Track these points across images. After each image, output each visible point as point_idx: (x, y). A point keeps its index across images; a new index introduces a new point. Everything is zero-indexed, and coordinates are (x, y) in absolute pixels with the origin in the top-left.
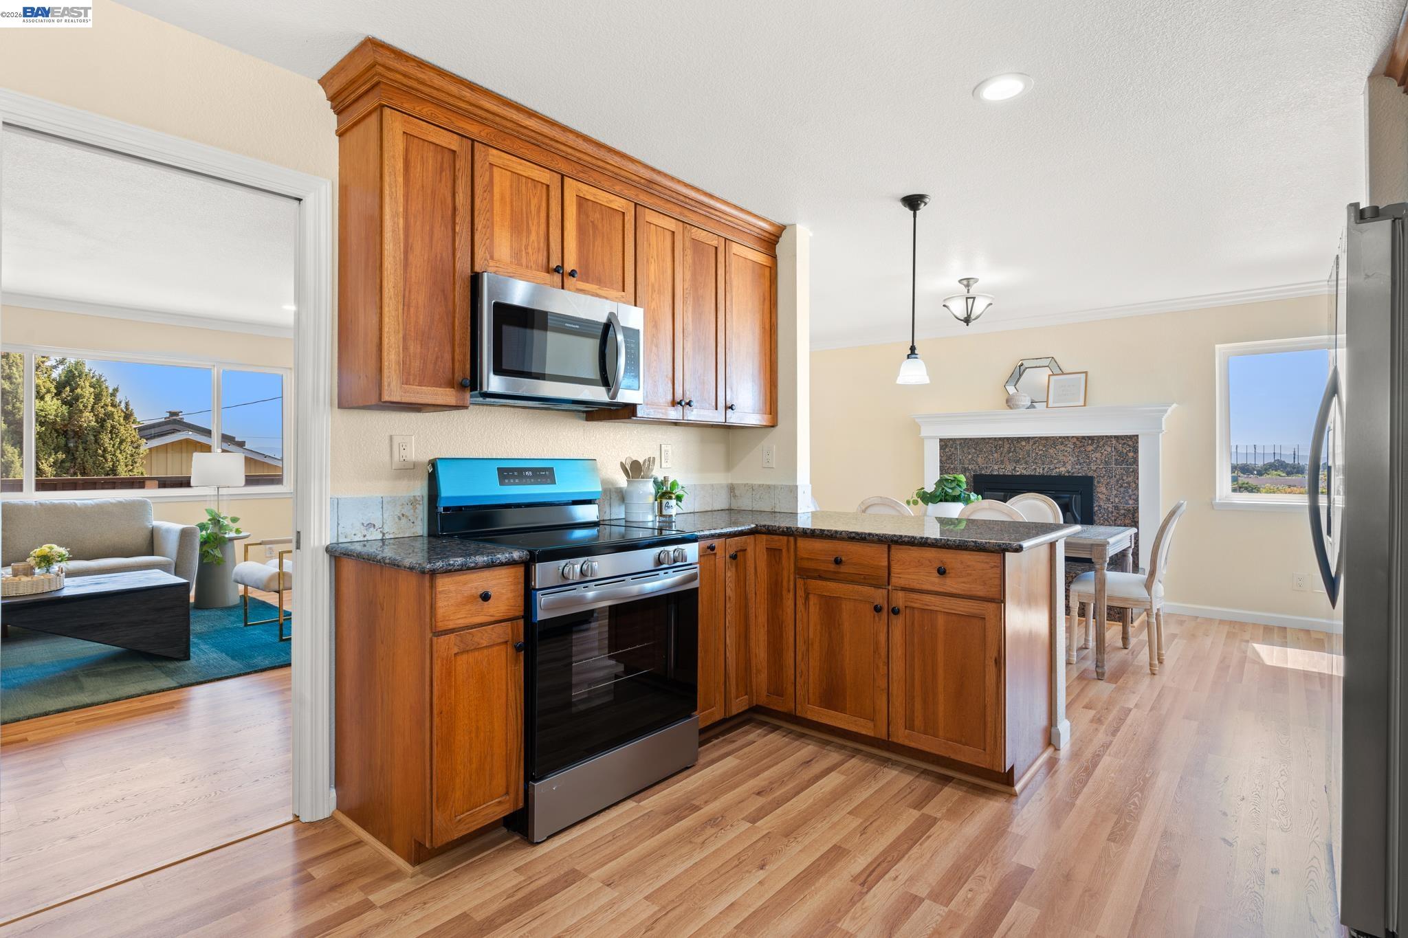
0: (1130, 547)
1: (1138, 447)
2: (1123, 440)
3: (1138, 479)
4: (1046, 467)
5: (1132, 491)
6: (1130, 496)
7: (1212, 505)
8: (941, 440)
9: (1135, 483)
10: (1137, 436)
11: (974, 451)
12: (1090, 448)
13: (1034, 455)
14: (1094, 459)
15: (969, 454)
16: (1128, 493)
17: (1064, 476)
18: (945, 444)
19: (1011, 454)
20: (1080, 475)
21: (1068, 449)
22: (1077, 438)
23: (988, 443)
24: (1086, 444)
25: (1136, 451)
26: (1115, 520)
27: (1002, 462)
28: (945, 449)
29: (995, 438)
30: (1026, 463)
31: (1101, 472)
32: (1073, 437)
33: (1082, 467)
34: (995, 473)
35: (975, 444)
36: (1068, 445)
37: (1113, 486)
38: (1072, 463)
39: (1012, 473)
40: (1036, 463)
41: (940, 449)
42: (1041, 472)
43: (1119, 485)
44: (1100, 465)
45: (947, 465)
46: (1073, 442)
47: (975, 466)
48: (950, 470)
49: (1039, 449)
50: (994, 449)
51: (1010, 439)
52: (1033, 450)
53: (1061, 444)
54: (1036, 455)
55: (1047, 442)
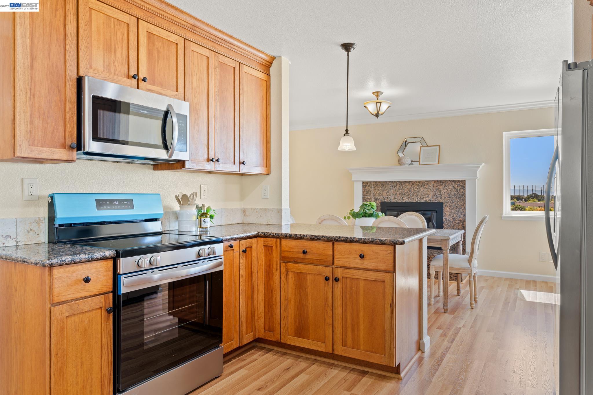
0: (461, 240)
1: (465, 186)
2: (458, 182)
3: (465, 204)
4: (419, 197)
5: (462, 210)
6: (461, 213)
7: (501, 217)
8: (363, 182)
9: (464, 206)
10: (465, 180)
11: (381, 188)
12: (441, 187)
13: (412, 191)
14: (443, 193)
15: (378, 190)
16: (460, 211)
17: (428, 203)
18: (365, 184)
19: (400, 190)
20: (436, 202)
21: (430, 188)
22: (435, 181)
23: (388, 184)
24: (439, 185)
25: (464, 189)
26: (454, 226)
27: (396, 195)
28: (365, 188)
29: (392, 182)
30: (408, 195)
31: (447, 200)
32: (433, 181)
33: (437, 198)
34: (392, 201)
35: (381, 185)
36: (430, 186)
37: (453, 208)
38: (432, 195)
39: (401, 201)
40: (414, 195)
41: (363, 188)
42: (416, 200)
43: (456, 207)
44: (446, 196)
45: (367, 197)
46: (433, 183)
47: (381, 197)
48: (368, 200)
49: (415, 188)
50: (392, 188)
51: (400, 182)
52: (412, 188)
53: (427, 185)
54: (414, 191)
55: (419, 184)
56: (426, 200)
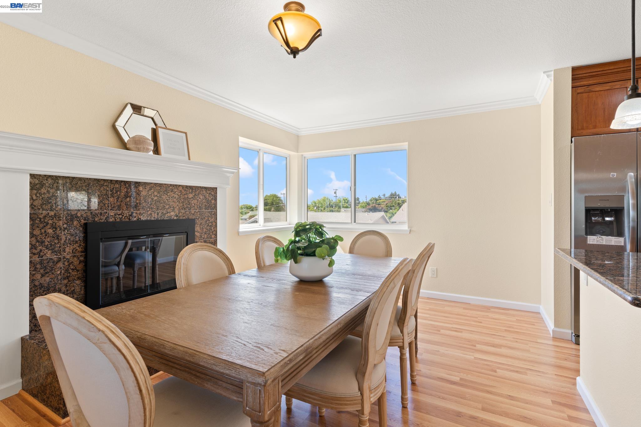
1: (217, 196)
2: (209, 191)
3: (216, 219)
4: (160, 212)
5: (214, 228)
6: (212, 232)
7: (238, 233)
8: (33, 176)
9: (215, 222)
10: (216, 188)
11: (84, 193)
12: (191, 196)
13: (150, 200)
16: (211, 230)
17: (174, 220)
18: (39, 182)
19: (128, 199)
20: (184, 218)
21: (177, 196)
22: (183, 186)
23: (103, 185)
24: (188, 192)
25: (216, 199)
27: (119, 208)
28: (39, 189)
29: (111, 181)
30: (143, 208)
31: (197, 215)
32: (180, 185)
33: (185, 212)
34: (111, 220)
35: (86, 186)
36: (177, 193)
37: (204, 226)
38: (179, 208)
39: (129, 219)
40: (152, 208)
41: (32, 189)
42: (156, 216)
43: (207, 225)
44: (196, 210)
45: (44, 212)
46: (180, 190)
47: (86, 213)
48: (48, 219)
49: (154, 195)
50: (110, 193)
51: (128, 183)
52: (149, 195)
53: (171, 191)
54: (152, 200)
55: (161, 188)
56: (170, 216)
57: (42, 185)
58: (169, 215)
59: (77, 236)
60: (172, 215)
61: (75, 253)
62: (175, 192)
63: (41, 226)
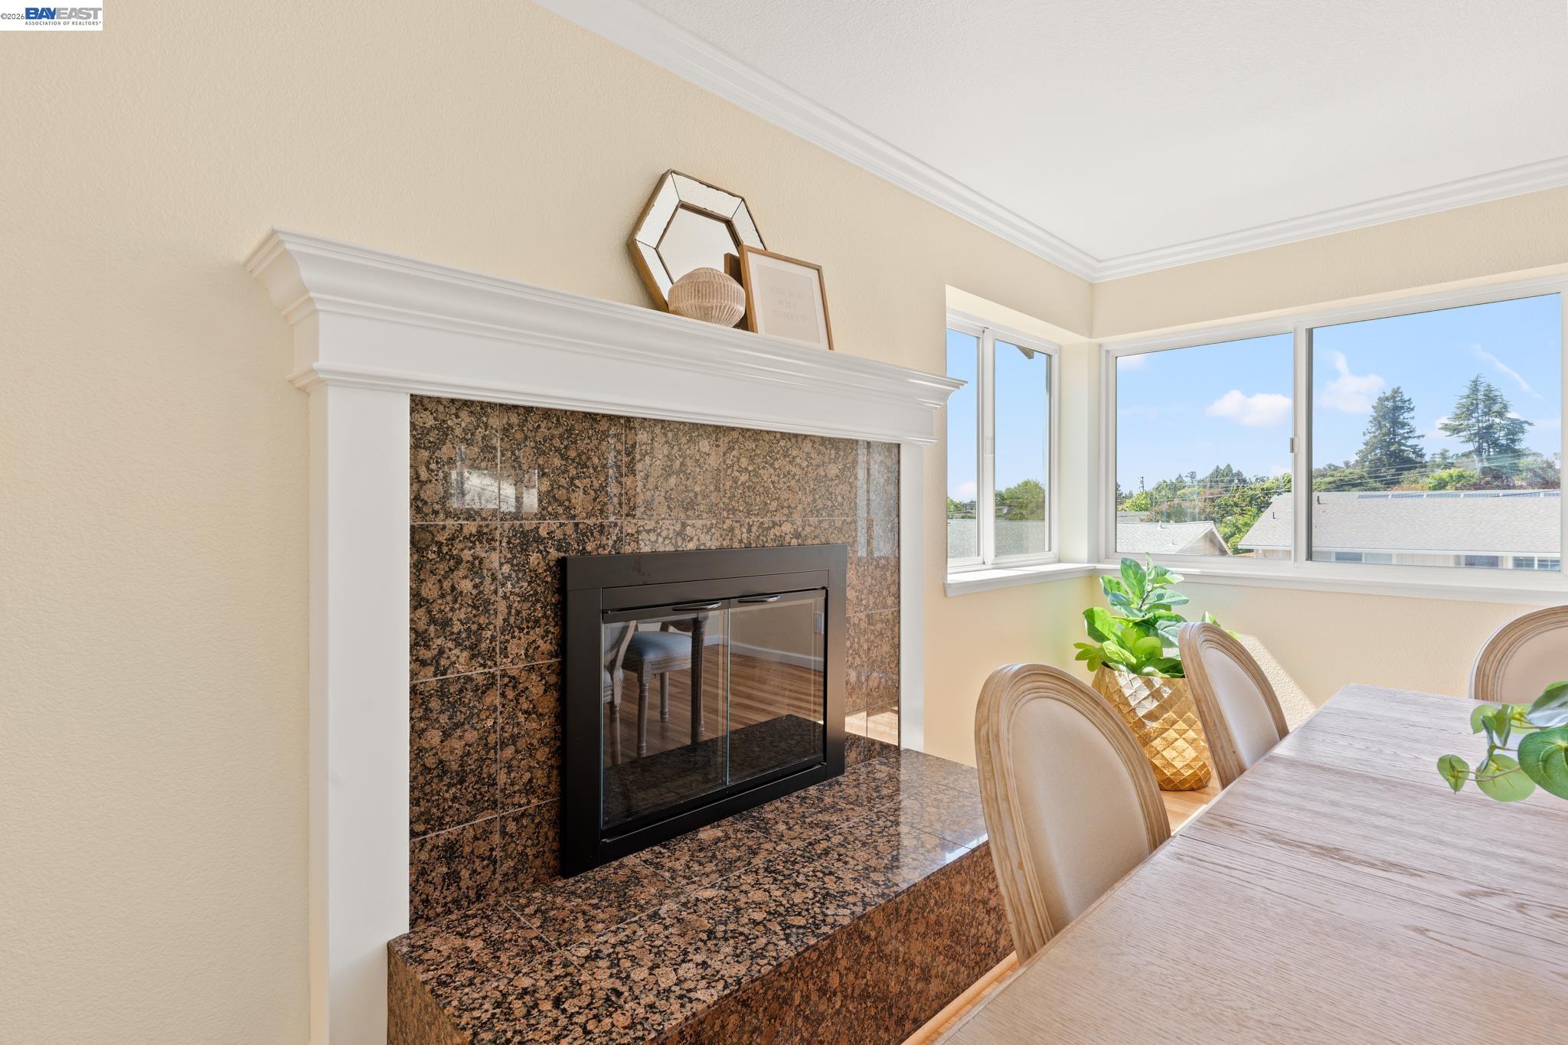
1: (899, 472)
2: (879, 453)
3: (899, 546)
4: (755, 522)
5: (892, 576)
6: (889, 588)
7: (945, 588)
8: (418, 403)
9: (896, 556)
10: (899, 446)
11: (557, 462)
12: (833, 470)
13: (728, 484)
14: (839, 499)
17: (790, 549)
18: (435, 421)
19: (673, 481)
20: (817, 541)
21: (797, 471)
23: (606, 434)
24: (826, 460)
25: (896, 482)
28: (435, 447)
29: (628, 419)
30: (711, 511)
32: (806, 436)
33: (820, 522)
34: (628, 549)
35: (561, 437)
36: (798, 460)
38: (804, 509)
39: (676, 546)
40: (734, 511)
41: (416, 446)
42: (745, 535)
43: (875, 563)
45: (450, 522)
46: (806, 450)
47: (561, 525)
48: (460, 546)
49: (740, 467)
50: (626, 459)
51: (672, 427)
52: (728, 468)
53: (785, 456)
54: (734, 485)
55: (756, 446)
56: (781, 536)
57: (445, 432)
58: (778, 534)
59: (538, 601)
60: (786, 534)
61: (533, 659)
62: (794, 458)
63: (442, 568)
